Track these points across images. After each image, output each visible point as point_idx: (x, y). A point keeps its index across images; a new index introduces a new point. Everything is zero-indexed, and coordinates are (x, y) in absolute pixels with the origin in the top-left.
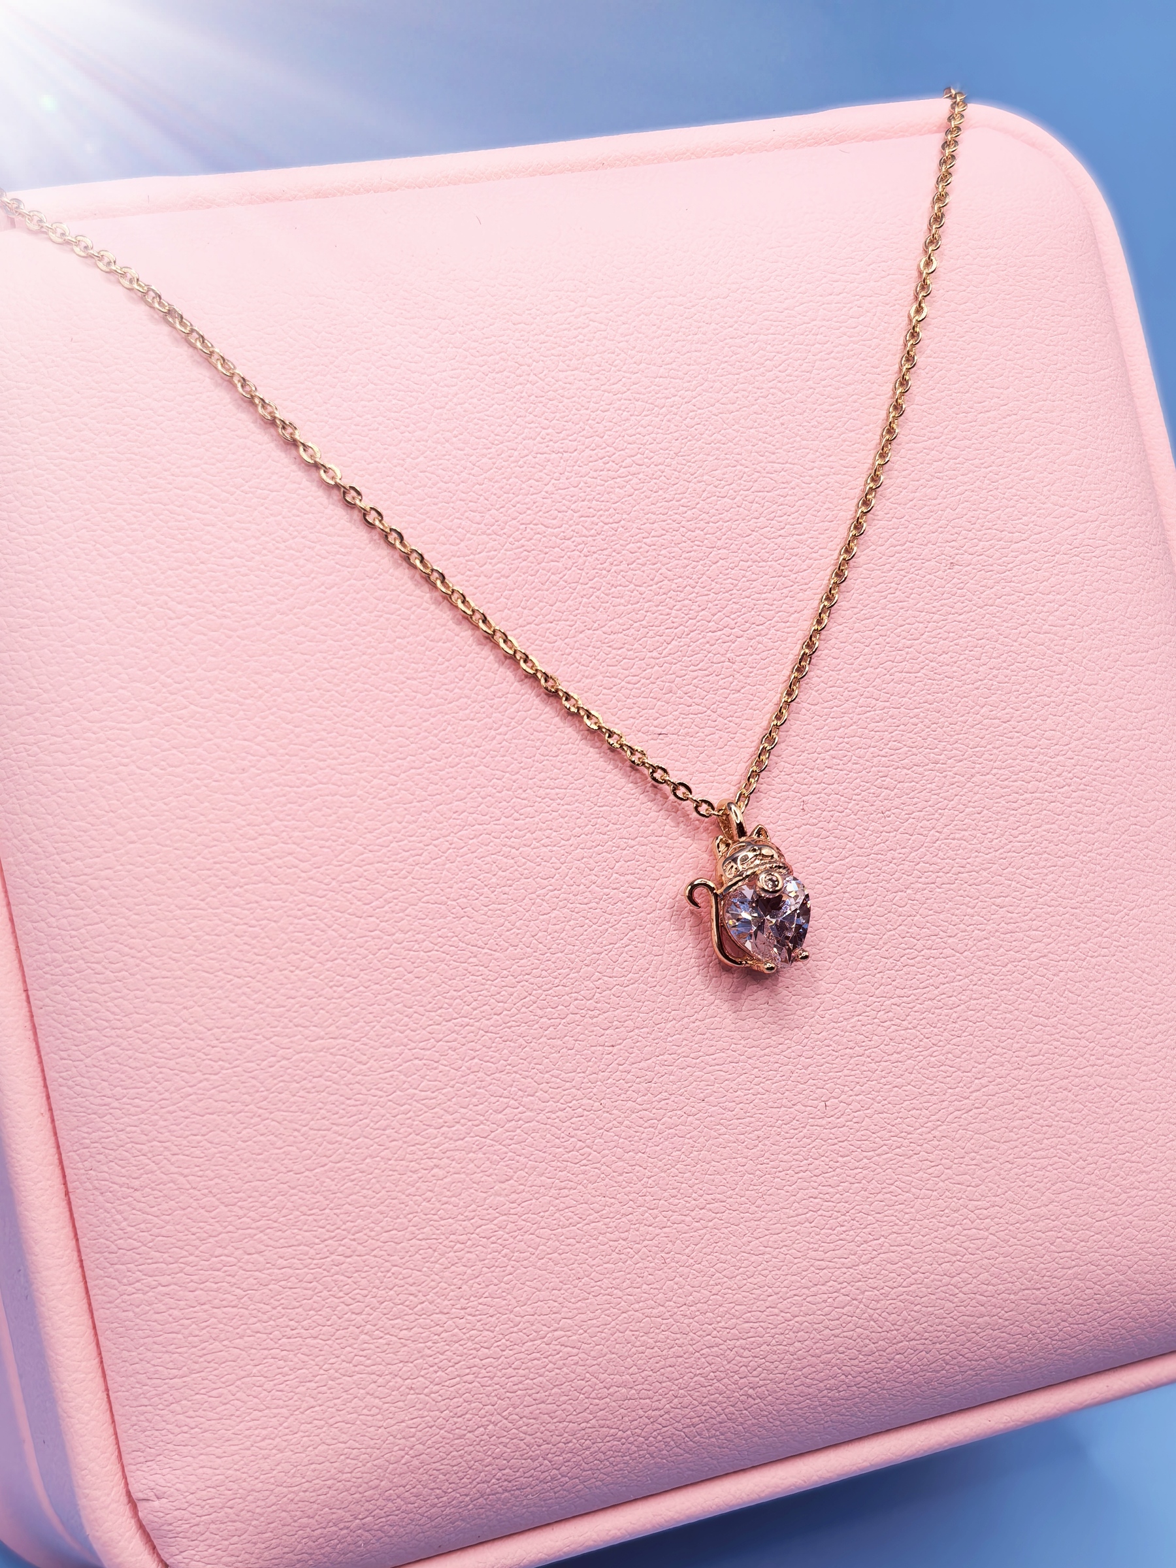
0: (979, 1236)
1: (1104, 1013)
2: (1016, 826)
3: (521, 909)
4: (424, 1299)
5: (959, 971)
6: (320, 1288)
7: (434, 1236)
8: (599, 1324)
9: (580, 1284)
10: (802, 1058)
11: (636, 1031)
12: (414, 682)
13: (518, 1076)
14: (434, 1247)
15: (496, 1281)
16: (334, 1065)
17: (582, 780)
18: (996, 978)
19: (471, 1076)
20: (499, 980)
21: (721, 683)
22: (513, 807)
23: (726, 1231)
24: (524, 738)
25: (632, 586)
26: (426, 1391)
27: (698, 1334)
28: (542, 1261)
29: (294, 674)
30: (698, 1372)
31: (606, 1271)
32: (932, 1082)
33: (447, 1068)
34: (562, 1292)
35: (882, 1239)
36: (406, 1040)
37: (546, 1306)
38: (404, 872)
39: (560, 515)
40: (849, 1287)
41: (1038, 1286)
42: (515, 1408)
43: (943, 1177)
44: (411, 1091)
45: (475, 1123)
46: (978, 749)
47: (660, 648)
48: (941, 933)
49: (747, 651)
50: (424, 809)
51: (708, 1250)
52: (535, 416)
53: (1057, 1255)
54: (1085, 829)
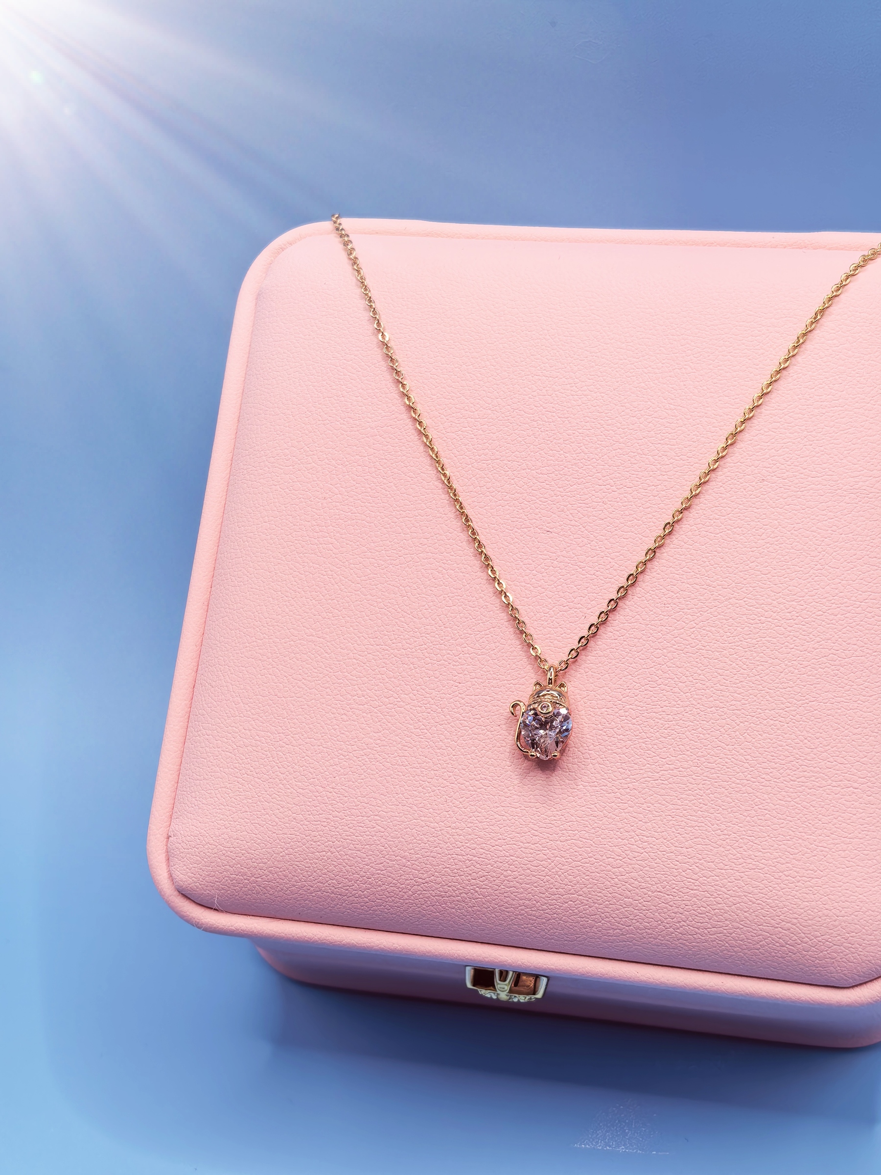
0: (638, 851)
1: (767, 753)
2: (748, 633)
3: (437, 601)
4: (315, 777)
5: (679, 702)
6: (270, 755)
7: (330, 748)
8: (400, 820)
9: (397, 797)
11: (476, 679)
12: (425, 475)
13: (403, 683)
14: (329, 753)
15: (354, 780)
16: (314, 650)
18: (702, 713)
19: (379, 676)
20: (412, 632)
21: (594, 513)
22: (452, 549)
23: (486, 797)
25: (562, 452)
27: (453, 845)
28: (381, 778)
29: (366, 458)
30: (448, 866)
31: (412, 795)
32: (639, 757)
33: (369, 668)
34: (386, 797)
35: (576, 832)
36: (353, 648)
37: (375, 801)
38: (383, 566)
39: (535, 408)
40: (548, 851)
42: (344, 849)
43: (626, 811)
44: (346, 674)
45: (372, 699)
46: (740, 584)
47: (565, 487)
48: (676, 679)
49: (615, 500)
50: (405, 538)
51: (472, 803)
52: (541, 356)
53: (685, 879)
54: (795, 647)
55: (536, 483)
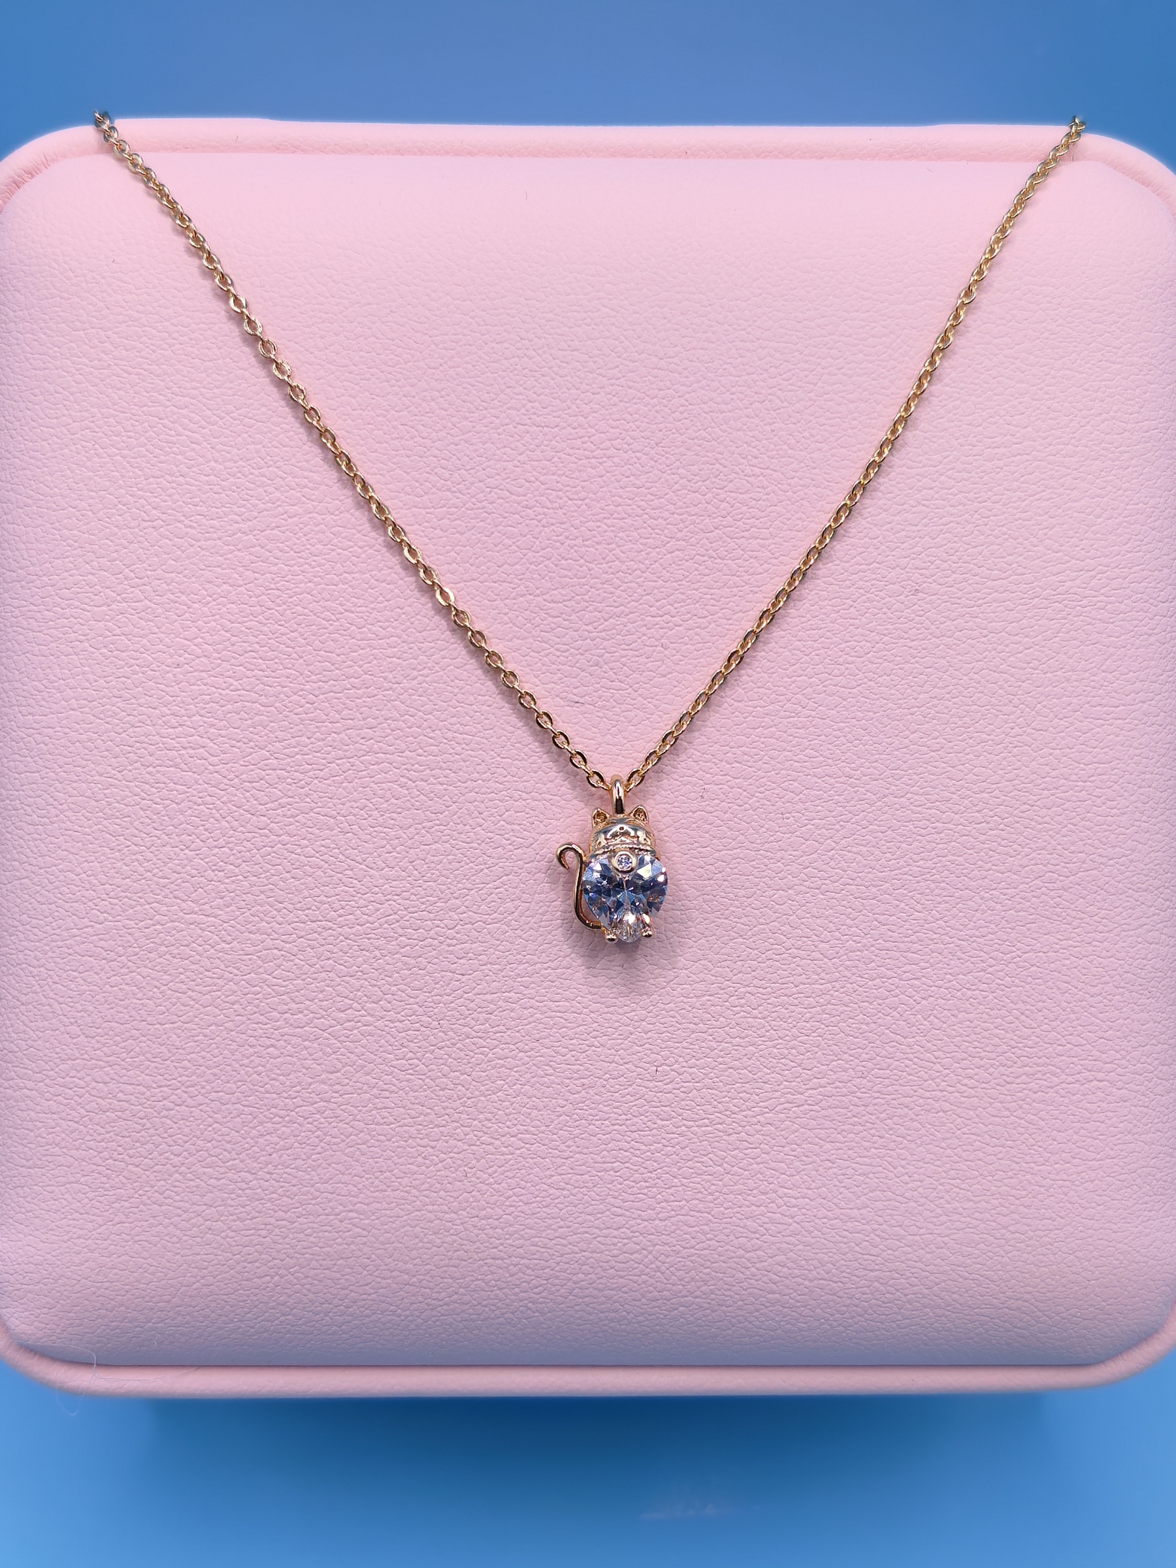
0: (783, 1222)
1: (968, 1044)
2: (919, 851)
3: (405, 836)
4: (236, 1156)
5: (822, 975)
6: (148, 1125)
7: (257, 1106)
8: (392, 1215)
9: (382, 1177)
10: (644, 1023)
11: (489, 966)
12: (352, 615)
13: (366, 983)
14: (255, 1115)
15: (304, 1157)
16: (201, 939)
17: (491, 731)
18: (860, 989)
19: (324, 975)
20: (369, 895)
21: (649, 665)
22: (419, 743)
23: (531, 1161)
24: (444, 683)
25: (582, 561)
26: (223, 1234)
27: (485, 1244)
28: (351, 1149)
29: (243, 589)
30: (480, 1277)
31: (407, 1171)
32: (769, 1071)
33: (303, 963)
34: (364, 1179)
35: (684, 1202)
36: (270, 930)
37: (345, 1188)
38: (302, 782)
39: (527, 484)
40: (641, 1238)
41: (835, 1279)
42: (301, 1268)
43: (758, 1160)
44: (265, 976)
45: (317, 1016)
46: (898, 771)
47: (596, 623)
48: (814, 936)
49: (682, 640)
50: (334, 730)
51: (510, 1174)
52: (525, 389)
53: (860, 1256)
54: (994, 867)
55: (546, 619)
